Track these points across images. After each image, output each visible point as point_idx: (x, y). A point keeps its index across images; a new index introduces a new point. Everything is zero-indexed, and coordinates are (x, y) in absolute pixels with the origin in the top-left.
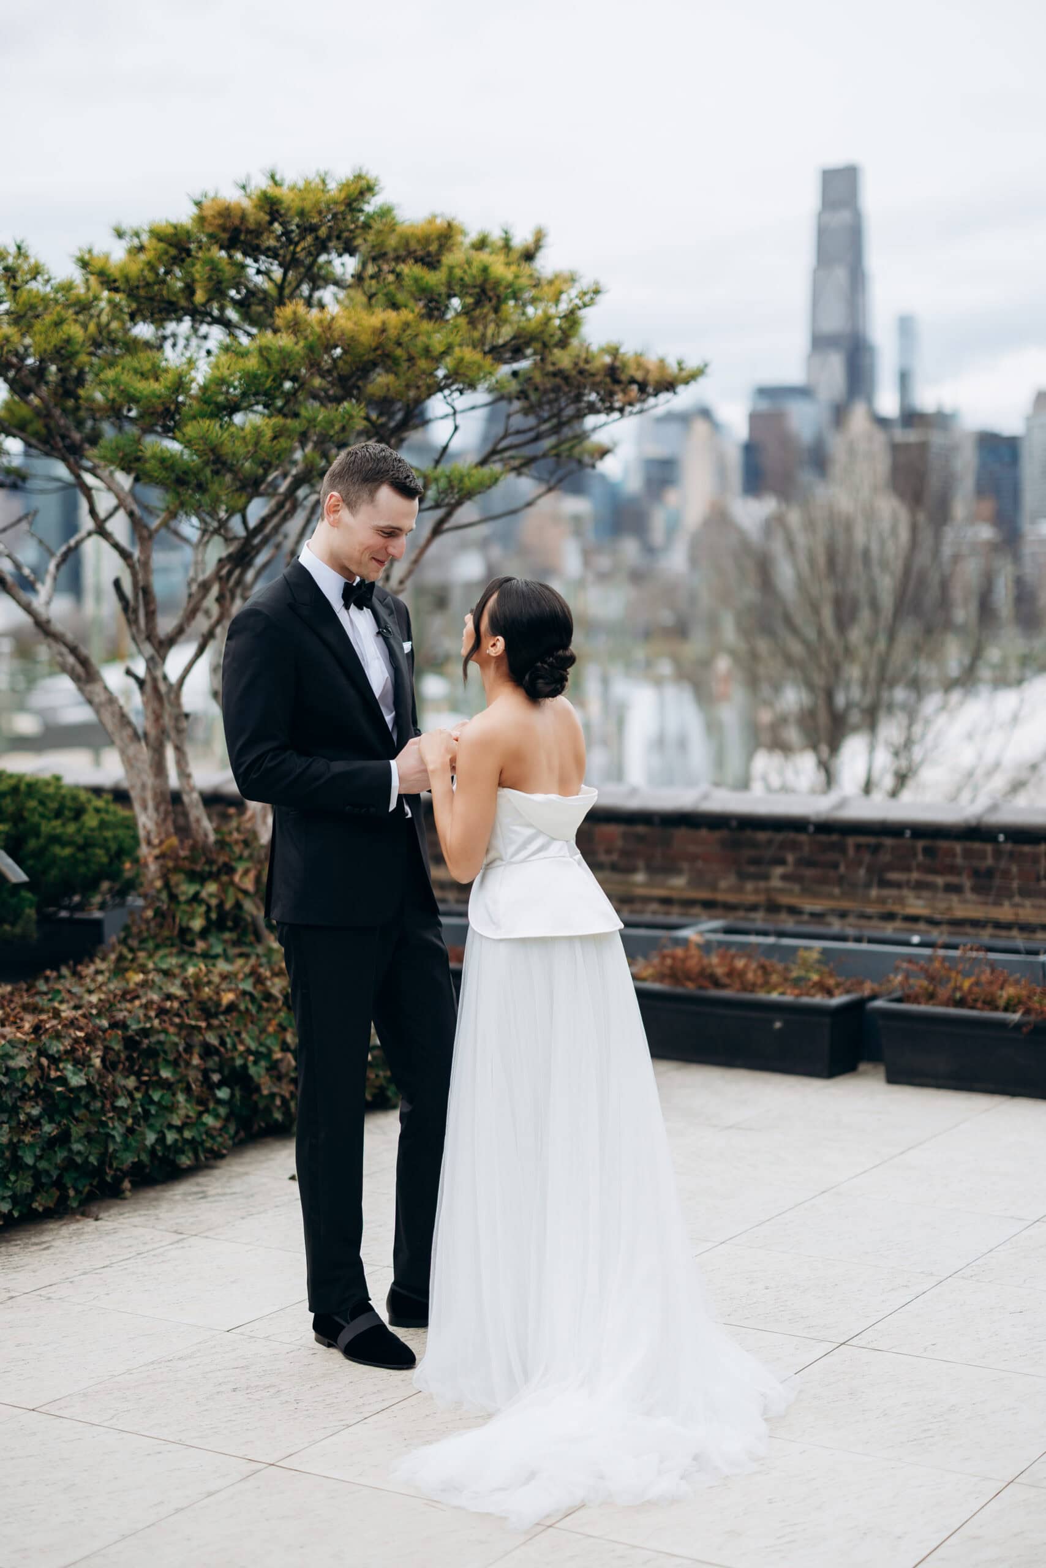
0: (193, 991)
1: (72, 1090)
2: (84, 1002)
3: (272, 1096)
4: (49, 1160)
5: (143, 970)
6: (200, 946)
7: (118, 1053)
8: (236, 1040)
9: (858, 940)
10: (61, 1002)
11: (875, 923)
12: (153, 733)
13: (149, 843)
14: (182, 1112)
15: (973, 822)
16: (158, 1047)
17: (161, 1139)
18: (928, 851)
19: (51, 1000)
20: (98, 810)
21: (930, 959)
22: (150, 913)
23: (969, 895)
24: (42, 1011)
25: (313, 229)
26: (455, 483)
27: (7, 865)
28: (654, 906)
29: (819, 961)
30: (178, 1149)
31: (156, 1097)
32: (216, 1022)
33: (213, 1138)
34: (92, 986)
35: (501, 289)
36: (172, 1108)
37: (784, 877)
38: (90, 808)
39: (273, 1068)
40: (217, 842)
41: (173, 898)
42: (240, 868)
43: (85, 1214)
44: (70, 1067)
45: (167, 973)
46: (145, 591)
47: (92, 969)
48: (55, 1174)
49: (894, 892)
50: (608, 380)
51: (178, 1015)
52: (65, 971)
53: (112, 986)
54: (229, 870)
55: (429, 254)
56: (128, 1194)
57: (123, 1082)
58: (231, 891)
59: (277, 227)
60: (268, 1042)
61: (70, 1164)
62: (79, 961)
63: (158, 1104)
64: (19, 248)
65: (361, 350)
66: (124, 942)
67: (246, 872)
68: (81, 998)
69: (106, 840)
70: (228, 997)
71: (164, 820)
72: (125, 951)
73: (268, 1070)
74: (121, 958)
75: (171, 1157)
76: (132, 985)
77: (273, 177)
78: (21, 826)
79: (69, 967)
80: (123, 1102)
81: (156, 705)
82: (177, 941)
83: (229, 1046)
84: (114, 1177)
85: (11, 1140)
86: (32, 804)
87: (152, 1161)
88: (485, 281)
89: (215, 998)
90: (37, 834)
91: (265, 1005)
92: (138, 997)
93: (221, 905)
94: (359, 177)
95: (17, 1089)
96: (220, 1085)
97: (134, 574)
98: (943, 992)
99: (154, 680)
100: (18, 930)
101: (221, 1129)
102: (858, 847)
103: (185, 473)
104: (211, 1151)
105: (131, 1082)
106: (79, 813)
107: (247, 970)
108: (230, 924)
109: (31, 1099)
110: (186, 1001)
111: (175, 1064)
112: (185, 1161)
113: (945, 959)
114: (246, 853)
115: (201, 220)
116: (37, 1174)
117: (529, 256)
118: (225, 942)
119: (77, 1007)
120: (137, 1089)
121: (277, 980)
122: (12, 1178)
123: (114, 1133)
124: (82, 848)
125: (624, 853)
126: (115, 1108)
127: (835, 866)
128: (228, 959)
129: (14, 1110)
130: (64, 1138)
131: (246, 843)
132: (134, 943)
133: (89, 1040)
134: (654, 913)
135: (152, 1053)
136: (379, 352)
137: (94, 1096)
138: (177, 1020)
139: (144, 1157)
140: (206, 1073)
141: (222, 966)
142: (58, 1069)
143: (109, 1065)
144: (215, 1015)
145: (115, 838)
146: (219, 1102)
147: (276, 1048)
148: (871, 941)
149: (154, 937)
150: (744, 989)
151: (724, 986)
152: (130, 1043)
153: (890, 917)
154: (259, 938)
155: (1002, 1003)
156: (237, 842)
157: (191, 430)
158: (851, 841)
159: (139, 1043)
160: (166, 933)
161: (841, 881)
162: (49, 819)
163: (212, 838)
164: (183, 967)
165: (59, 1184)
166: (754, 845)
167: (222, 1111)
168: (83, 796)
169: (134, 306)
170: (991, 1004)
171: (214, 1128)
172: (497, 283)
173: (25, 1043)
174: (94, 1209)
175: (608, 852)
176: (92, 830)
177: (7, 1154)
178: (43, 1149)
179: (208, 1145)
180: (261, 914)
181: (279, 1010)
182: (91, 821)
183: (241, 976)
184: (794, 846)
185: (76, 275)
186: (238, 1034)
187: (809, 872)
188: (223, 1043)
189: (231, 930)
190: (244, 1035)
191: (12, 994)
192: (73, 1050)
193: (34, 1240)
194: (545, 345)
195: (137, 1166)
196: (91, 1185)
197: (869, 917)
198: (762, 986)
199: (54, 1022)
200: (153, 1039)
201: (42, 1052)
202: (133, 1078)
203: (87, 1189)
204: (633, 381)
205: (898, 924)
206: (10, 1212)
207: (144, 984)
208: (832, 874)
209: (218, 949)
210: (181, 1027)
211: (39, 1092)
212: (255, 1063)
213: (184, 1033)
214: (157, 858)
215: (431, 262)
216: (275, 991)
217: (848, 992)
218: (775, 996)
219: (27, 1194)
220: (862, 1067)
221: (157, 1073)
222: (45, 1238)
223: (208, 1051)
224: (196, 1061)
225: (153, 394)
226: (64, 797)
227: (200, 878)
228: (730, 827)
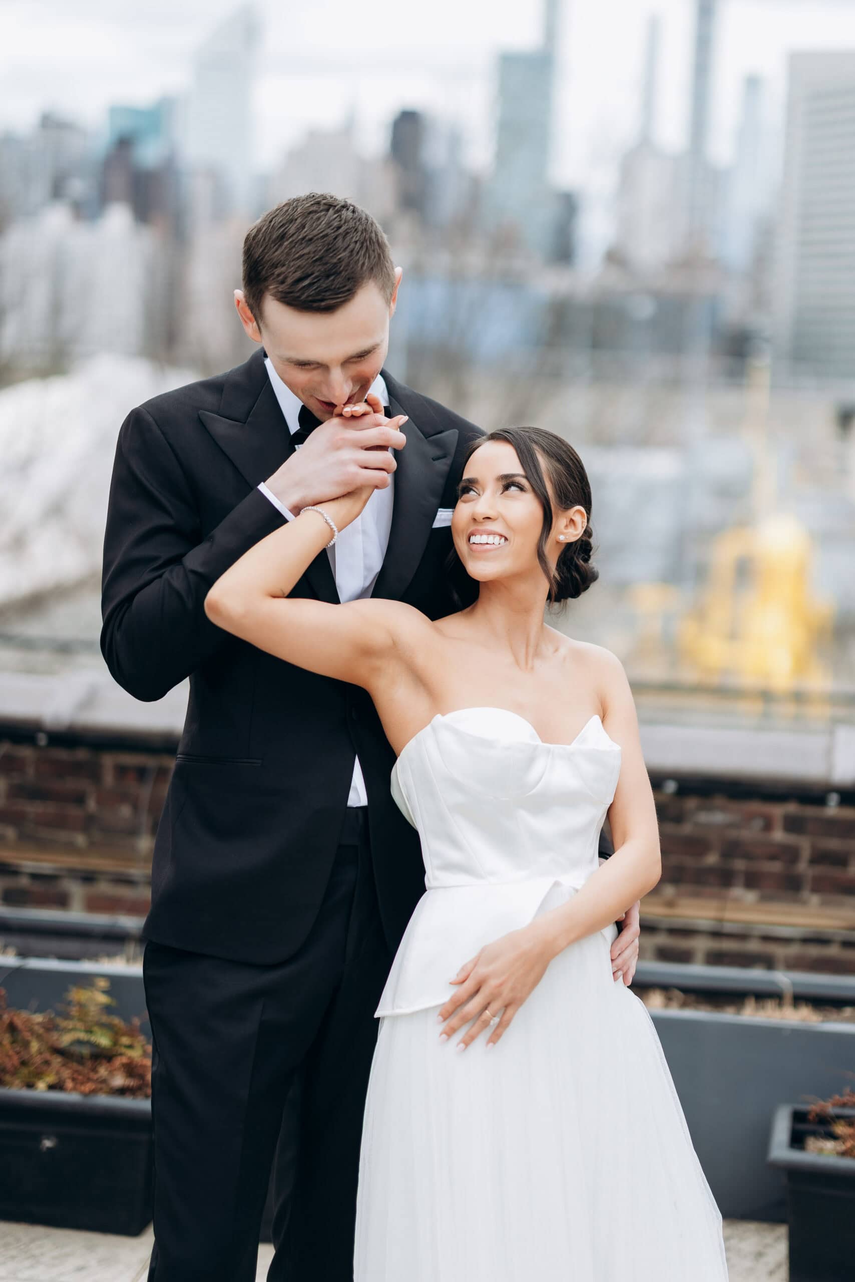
29: (108, 1009)
127: (80, 799)
158: (108, 761)
161: (88, 824)
187: (33, 809)
198: (16, 1071)
208: (74, 811)
218: (41, 1092)
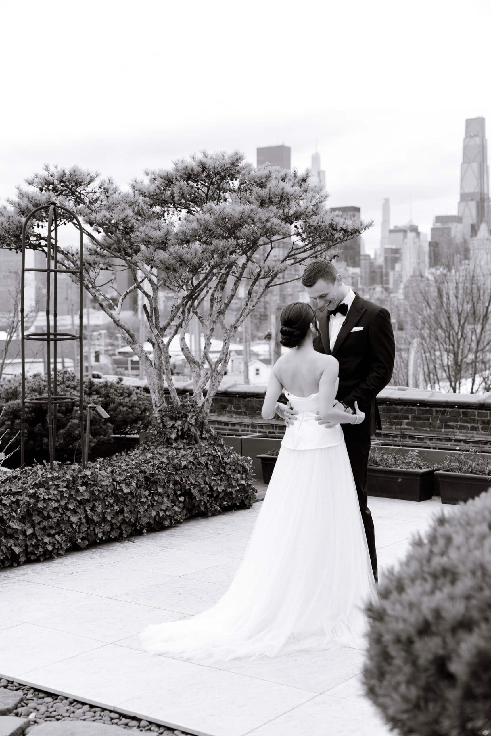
0: (171, 461)
1: (125, 494)
2: (130, 463)
3: (200, 501)
4: (116, 519)
5: (152, 452)
6: (175, 445)
7: (142, 482)
8: (187, 479)
9: (435, 448)
10: (122, 463)
11: (443, 442)
12: (157, 363)
13: (156, 406)
14: (166, 504)
15: (482, 402)
16: (157, 480)
17: (158, 514)
18: (464, 414)
19: (118, 462)
20: (137, 393)
21: (460, 455)
22: (156, 432)
23: (481, 431)
24: (114, 466)
25: (219, 173)
26: (271, 268)
27: (102, 411)
29: (417, 456)
30: (164, 518)
31: (156, 498)
32: (179, 472)
33: (177, 515)
34: (133, 458)
35: (289, 196)
36: (162, 503)
37: (407, 424)
38: (134, 393)
39: (201, 490)
40: (181, 405)
41: (164, 426)
42: (190, 415)
43: (129, 540)
44: (124, 485)
45: (161, 454)
46: (155, 310)
47: (134, 452)
48: (118, 525)
49: (452, 430)
50: (330, 229)
51: (165, 469)
52: (123, 453)
53: (140, 458)
54: (187, 416)
55: (262, 183)
56: (145, 534)
57: (144, 493)
58: (186, 424)
59: (205, 173)
60: (199, 480)
61: (124, 521)
62: (129, 450)
63: (157, 501)
64: (109, 181)
65: (235, 220)
66: (146, 443)
67: (193, 416)
68: (129, 462)
69: (140, 404)
70: (184, 463)
71: (162, 397)
72: (146, 446)
73: (199, 491)
74: (145, 449)
75: (162, 521)
76: (148, 458)
77: (204, 154)
78: (108, 399)
79: (125, 452)
80: (144, 500)
81: (159, 353)
82: (166, 443)
83: (184, 481)
84: (140, 527)
85: (102, 511)
86: (112, 391)
87: (154, 523)
88: (283, 193)
89: (179, 463)
90: (114, 403)
91: (198, 466)
92: (150, 462)
93: (182, 429)
94: (237, 154)
95: (105, 493)
96: (180, 496)
97: (151, 303)
98: (464, 468)
99: (158, 343)
100: (106, 438)
101: (180, 512)
102: (437, 412)
103: (169, 265)
104: (176, 520)
105: (147, 493)
106: (130, 395)
107: (192, 454)
108: (186, 437)
109: (110, 497)
110: (168, 464)
111: (164, 487)
112: (167, 523)
113: (465, 455)
114: (192, 410)
115: (177, 170)
116: (112, 525)
117: (304, 180)
118: (184, 443)
119: (127, 465)
120: (149, 495)
121: (203, 458)
122: (103, 525)
123: (140, 511)
124: (130, 408)
126: (140, 502)
128: (184, 450)
129: (104, 500)
130: (122, 511)
131: (193, 406)
132: (150, 444)
133: (131, 477)
135: (155, 482)
136: (242, 220)
137: (133, 497)
138: (165, 471)
139: (152, 521)
140: (175, 491)
141: (183, 452)
142: (120, 486)
143: (139, 486)
144: (179, 470)
145: (143, 404)
146: (180, 502)
147: (202, 483)
148: (439, 449)
149: (157, 441)
150: (387, 467)
151: (380, 465)
152: (147, 478)
153: (449, 440)
154: (197, 442)
155: (487, 472)
156: (189, 405)
157: (172, 249)
158: (434, 409)
159: (150, 479)
160: (162, 440)
161: (430, 426)
162: (118, 397)
163: (179, 404)
164: (167, 452)
165: (120, 528)
166: (396, 411)
167: (181, 505)
168: (131, 389)
169: (152, 202)
170: (483, 473)
171: (178, 512)
172: (287, 194)
173: (108, 476)
174: (133, 539)
176: (134, 401)
177: (101, 516)
178: (114, 515)
179: (175, 518)
180: (199, 433)
181: (203, 469)
182: (134, 397)
183: (189, 455)
184: (412, 411)
185: (130, 190)
186: (188, 477)
187: (418, 422)
188: (182, 480)
189: (186, 439)
190: (190, 478)
191: (103, 461)
192: (125, 480)
193: (110, 548)
194: (307, 216)
195: (148, 523)
196: (131, 529)
197: (441, 440)
198: (394, 465)
199: (119, 469)
200: (155, 477)
201: (114, 480)
202: (147, 491)
203: (130, 531)
204: (342, 229)
205: (453, 443)
206: (102, 537)
207: (152, 458)
208: (426, 422)
209: (181, 446)
210: (166, 473)
211: (113, 494)
212: (194, 488)
213: (167, 476)
214: (159, 411)
215: (262, 185)
216: (202, 462)
217: (427, 468)
218: (398, 469)
219: (108, 532)
220: (433, 498)
221: (157, 490)
222: (114, 548)
223: (176, 483)
224: (171, 486)
225: (158, 236)
226: (124, 388)
227: (175, 419)
228: (386, 404)
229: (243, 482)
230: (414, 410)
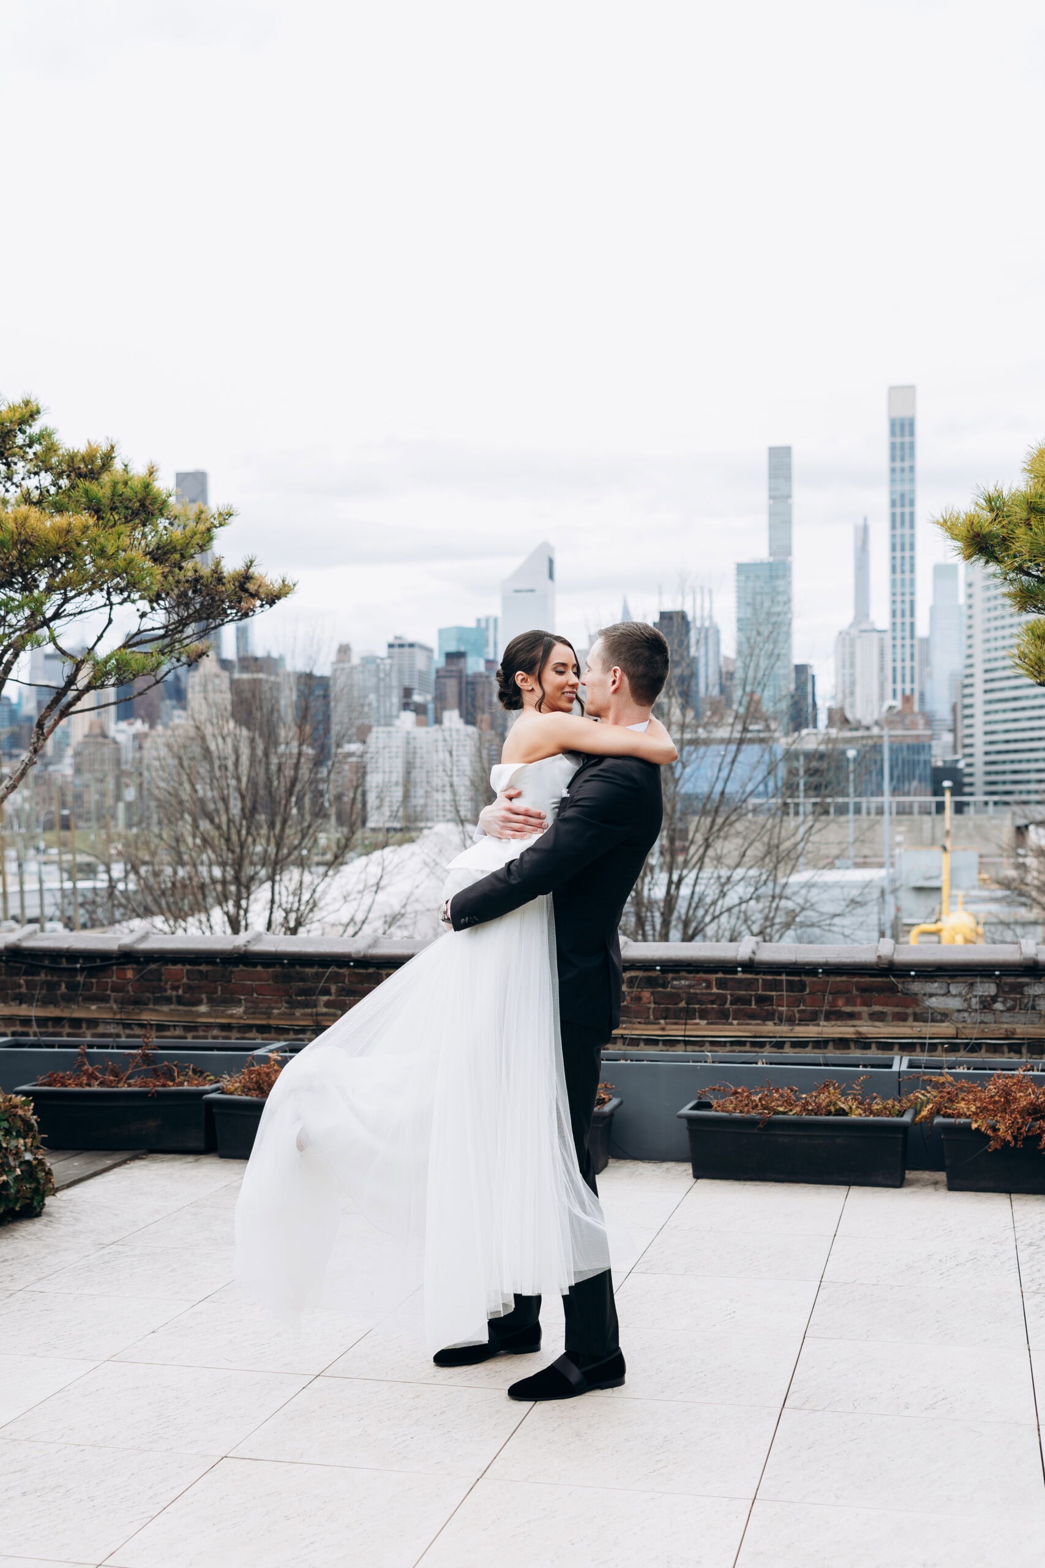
28: (215, 1032)
35: (157, 504)
37: (327, 1004)
88: (145, 495)
125: (189, 988)
134: (215, 1038)
166: (303, 978)
172: (156, 497)
175: (175, 988)
184: (336, 978)
228: (282, 965)
229: (28, 1157)
230: (343, 975)
